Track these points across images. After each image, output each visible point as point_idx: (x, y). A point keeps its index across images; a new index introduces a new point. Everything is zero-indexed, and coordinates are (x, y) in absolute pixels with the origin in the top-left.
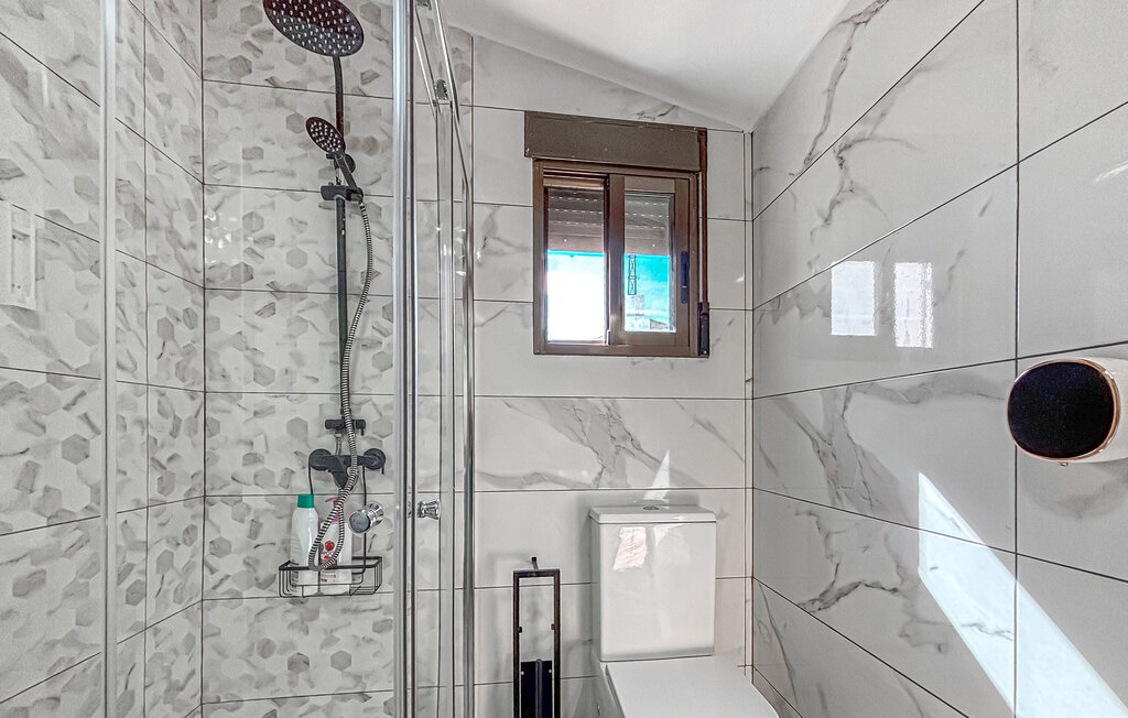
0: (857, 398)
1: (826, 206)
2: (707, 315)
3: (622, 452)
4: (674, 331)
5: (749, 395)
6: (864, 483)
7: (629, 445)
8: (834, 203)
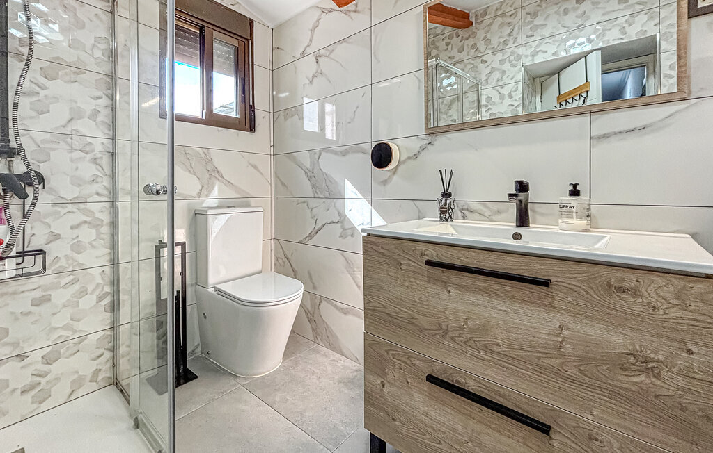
0: (324, 154)
1: (311, 76)
2: (254, 111)
3: (213, 179)
4: (238, 117)
5: (272, 153)
6: (327, 186)
7: (217, 175)
8: (314, 76)
